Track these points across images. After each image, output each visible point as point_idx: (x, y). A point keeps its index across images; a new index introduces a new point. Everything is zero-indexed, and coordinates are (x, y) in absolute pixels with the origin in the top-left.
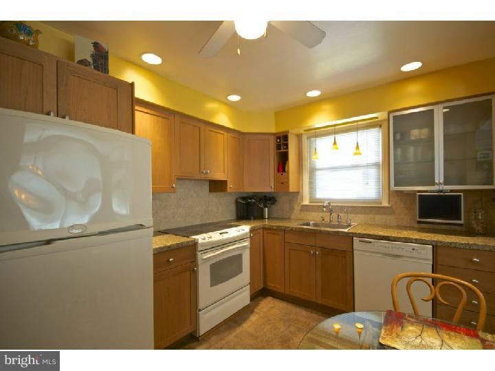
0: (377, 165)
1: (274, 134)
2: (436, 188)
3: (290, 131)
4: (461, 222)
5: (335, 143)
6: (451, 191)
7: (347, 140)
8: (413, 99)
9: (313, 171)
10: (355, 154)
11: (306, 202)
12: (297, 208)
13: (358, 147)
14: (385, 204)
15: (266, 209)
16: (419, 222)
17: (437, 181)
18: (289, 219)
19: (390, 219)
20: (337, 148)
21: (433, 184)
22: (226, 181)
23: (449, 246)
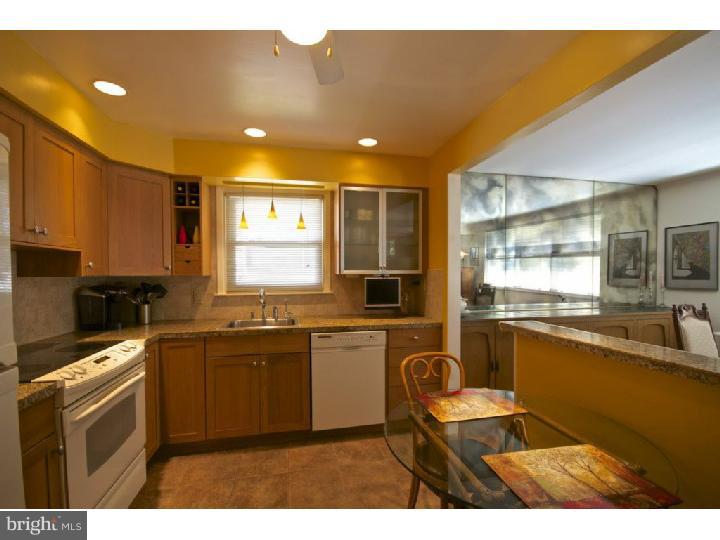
0: (316, 244)
1: (171, 176)
2: (380, 272)
3: (204, 178)
4: (399, 305)
5: (273, 209)
6: (391, 275)
7: (289, 208)
8: (361, 177)
9: (231, 245)
10: (299, 228)
11: (222, 292)
12: (206, 301)
13: (301, 220)
14: (327, 290)
15: (146, 306)
16: (367, 308)
17: (380, 265)
18: (190, 321)
19: (331, 308)
20: (275, 217)
21: (377, 268)
22: (78, 254)
23: (398, 328)
